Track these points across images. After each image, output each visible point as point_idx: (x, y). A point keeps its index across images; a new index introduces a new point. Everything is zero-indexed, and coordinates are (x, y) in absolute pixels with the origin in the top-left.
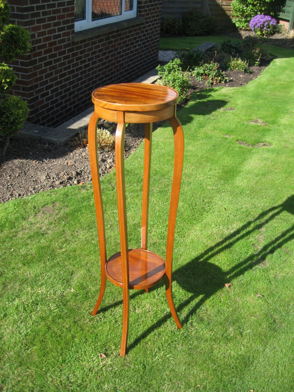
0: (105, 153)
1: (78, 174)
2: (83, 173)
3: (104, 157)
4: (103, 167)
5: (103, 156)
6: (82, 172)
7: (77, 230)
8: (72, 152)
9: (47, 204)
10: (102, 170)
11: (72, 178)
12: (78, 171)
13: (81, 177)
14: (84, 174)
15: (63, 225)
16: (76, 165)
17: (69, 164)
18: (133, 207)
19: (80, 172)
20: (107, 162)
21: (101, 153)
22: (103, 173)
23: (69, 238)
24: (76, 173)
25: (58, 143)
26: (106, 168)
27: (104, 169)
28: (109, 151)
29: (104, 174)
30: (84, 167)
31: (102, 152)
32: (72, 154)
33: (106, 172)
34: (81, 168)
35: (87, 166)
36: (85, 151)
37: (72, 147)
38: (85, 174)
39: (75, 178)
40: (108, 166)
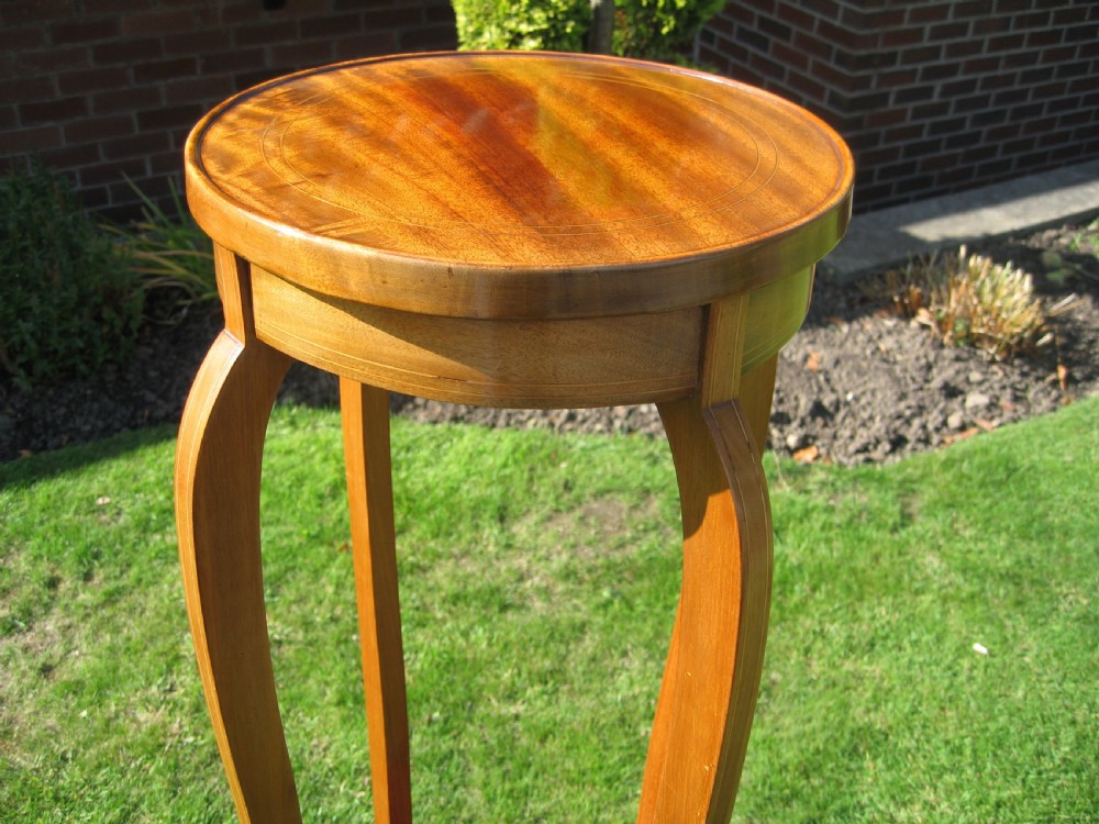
0: (972, 364)
1: (818, 410)
2: (842, 413)
3: (962, 377)
4: (933, 419)
5: (958, 372)
6: (837, 409)
7: (629, 647)
8: (849, 320)
9: (620, 490)
10: (924, 427)
11: (789, 421)
12: (826, 402)
13: (825, 425)
14: (844, 419)
15: (602, 600)
16: (835, 375)
17: (812, 364)
18: (915, 643)
19: (831, 404)
20: (964, 401)
21: (958, 359)
22: (919, 440)
23: (576, 667)
24: (810, 405)
25: (831, 271)
26: (945, 423)
27: (930, 427)
28: (993, 362)
29: (921, 446)
30: (861, 389)
31: (965, 355)
32: (845, 328)
33: (935, 439)
34: (846, 392)
35: (873, 392)
36: (900, 332)
37: (864, 300)
38: (847, 421)
39: (802, 424)
40: (954, 421)
